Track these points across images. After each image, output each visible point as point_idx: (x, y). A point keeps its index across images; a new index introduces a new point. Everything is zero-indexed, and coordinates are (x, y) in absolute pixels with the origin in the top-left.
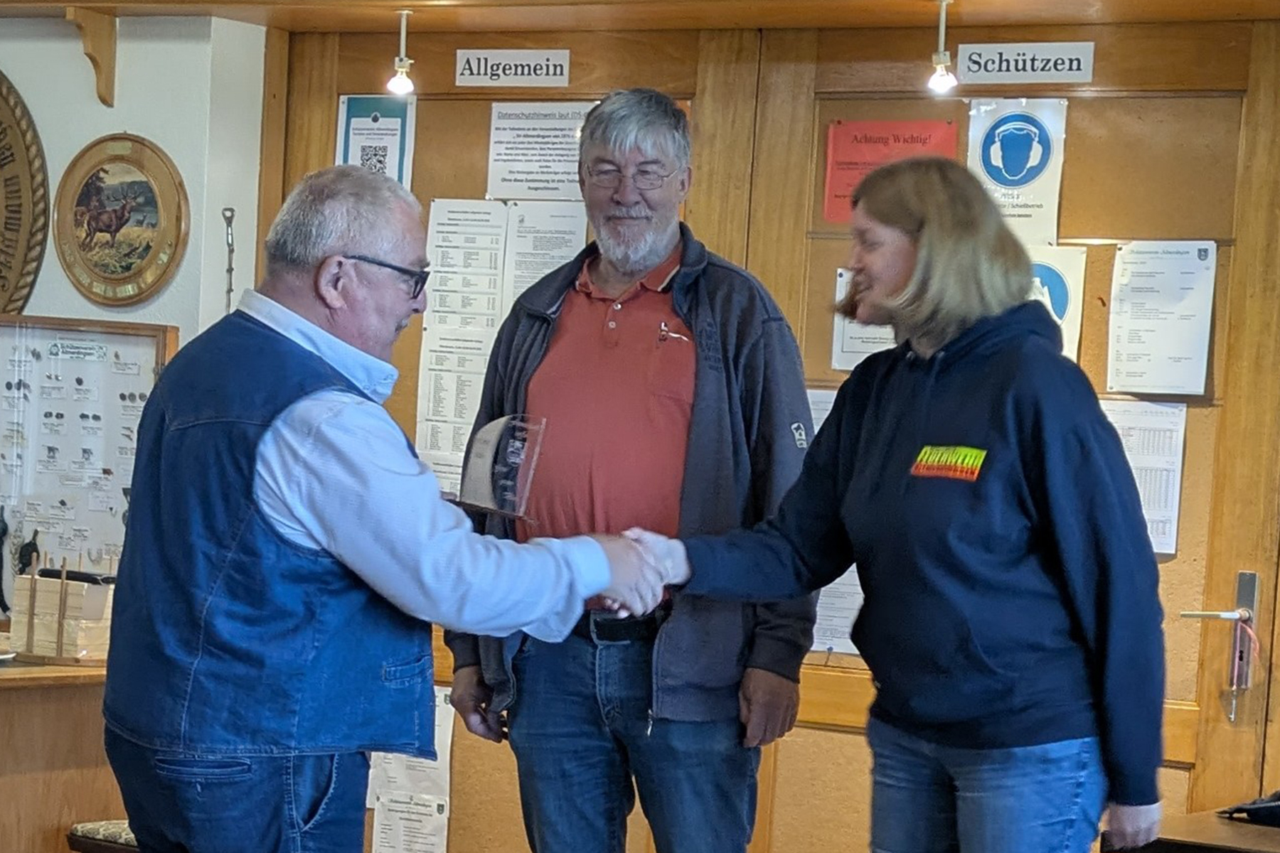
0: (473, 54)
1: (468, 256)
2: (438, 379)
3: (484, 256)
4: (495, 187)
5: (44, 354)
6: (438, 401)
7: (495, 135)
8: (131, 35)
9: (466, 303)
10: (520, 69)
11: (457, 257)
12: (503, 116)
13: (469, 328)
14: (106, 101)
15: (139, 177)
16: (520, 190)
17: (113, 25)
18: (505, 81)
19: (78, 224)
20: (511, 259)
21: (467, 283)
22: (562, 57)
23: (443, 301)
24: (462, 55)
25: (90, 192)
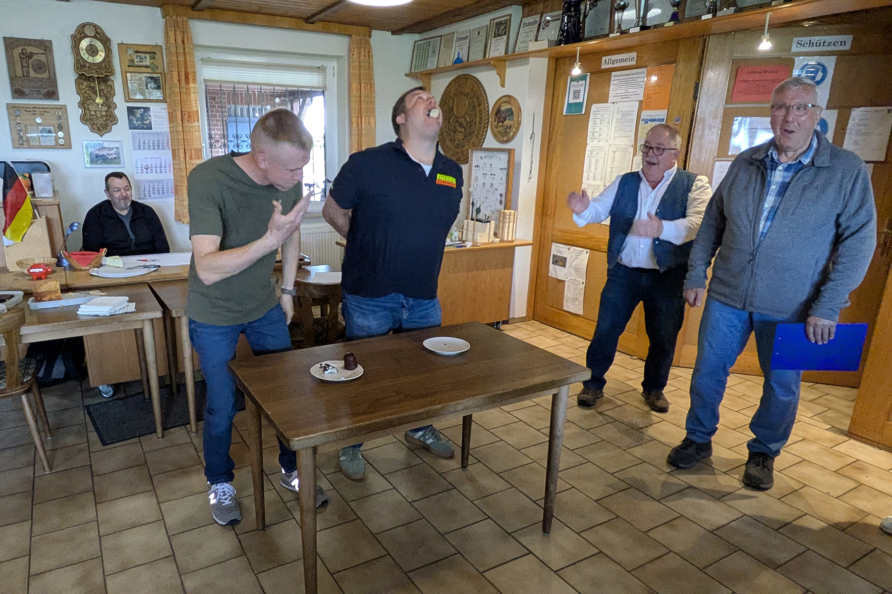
0: (607, 58)
1: (601, 121)
2: (590, 159)
3: (606, 121)
4: (611, 99)
5: (483, 157)
6: (590, 166)
7: (612, 82)
8: (509, 66)
9: (600, 135)
10: (621, 60)
11: (598, 121)
12: (615, 76)
13: (600, 143)
14: (503, 85)
15: (509, 107)
16: (619, 99)
17: (505, 64)
18: (616, 65)
19: (495, 121)
20: (614, 120)
21: (600, 129)
22: (634, 55)
23: (593, 135)
24: (604, 58)
25: (498, 112)
